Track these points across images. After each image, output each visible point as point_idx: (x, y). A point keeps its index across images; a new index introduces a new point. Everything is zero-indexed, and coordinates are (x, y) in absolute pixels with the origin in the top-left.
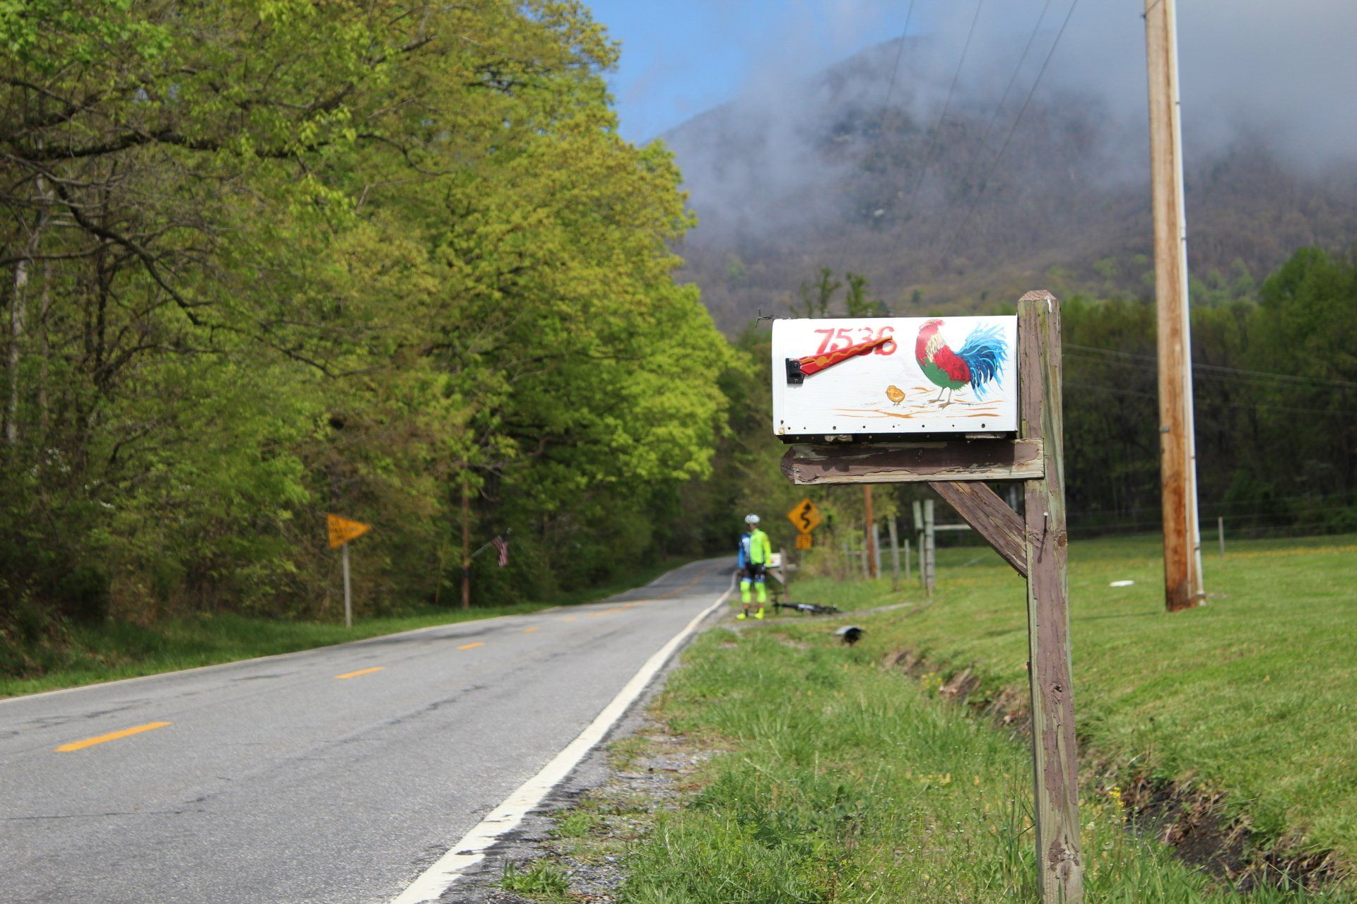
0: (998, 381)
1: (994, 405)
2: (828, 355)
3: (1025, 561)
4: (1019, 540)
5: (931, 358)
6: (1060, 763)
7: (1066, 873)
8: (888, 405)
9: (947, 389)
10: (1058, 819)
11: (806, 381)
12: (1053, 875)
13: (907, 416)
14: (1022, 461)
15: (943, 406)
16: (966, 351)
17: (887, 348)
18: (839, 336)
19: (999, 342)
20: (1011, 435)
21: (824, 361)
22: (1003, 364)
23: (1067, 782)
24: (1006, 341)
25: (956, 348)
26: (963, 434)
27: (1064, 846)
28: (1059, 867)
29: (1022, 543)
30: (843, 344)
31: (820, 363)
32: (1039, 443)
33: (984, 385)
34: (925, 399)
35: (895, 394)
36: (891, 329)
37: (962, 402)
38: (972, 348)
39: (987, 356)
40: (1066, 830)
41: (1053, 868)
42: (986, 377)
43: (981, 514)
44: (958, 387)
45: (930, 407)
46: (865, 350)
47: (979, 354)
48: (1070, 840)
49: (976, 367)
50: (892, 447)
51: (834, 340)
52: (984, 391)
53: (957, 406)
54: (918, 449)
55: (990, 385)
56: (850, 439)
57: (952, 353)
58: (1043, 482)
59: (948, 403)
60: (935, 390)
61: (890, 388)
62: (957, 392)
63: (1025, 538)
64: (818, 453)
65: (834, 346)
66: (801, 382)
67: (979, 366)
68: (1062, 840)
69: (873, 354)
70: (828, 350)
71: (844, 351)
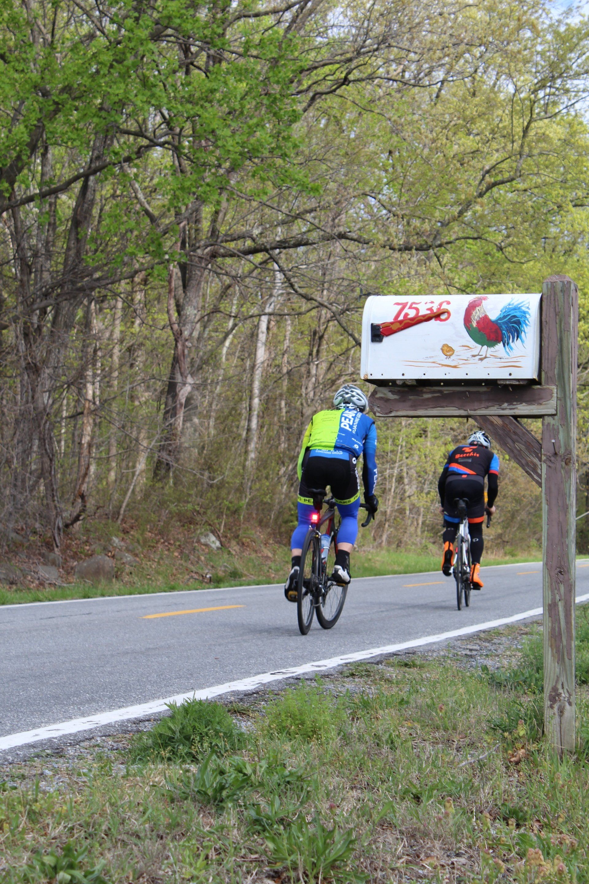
0: (522, 341)
1: (519, 359)
2: (401, 322)
3: (540, 476)
4: (536, 461)
5: (474, 324)
6: (560, 628)
7: (561, 711)
8: (441, 358)
9: (485, 347)
10: (557, 670)
11: (386, 340)
12: (551, 712)
13: (455, 367)
14: (541, 401)
15: (481, 359)
16: (500, 319)
17: (443, 317)
18: (410, 308)
19: (525, 312)
20: (531, 382)
21: (398, 326)
22: (526, 329)
23: (565, 642)
24: (530, 311)
25: (493, 316)
26: (496, 380)
27: (561, 691)
28: (556, 706)
29: (538, 463)
30: (412, 314)
31: (394, 327)
32: (554, 388)
33: (511, 344)
34: (469, 354)
35: (448, 351)
36: (448, 303)
37: (495, 357)
38: (505, 317)
39: (515, 322)
40: (563, 679)
41: (552, 707)
42: (513, 338)
43: (509, 441)
44: (493, 346)
45: (472, 360)
46: (427, 319)
47: (509, 321)
48: (566, 687)
49: (507, 331)
50: (447, 390)
51: (406, 310)
52: (511, 348)
53: (492, 359)
54: (465, 392)
55: (516, 344)
56: (415, 383)
57: (490, 321)
58: (556, 417)
59: (486, 357)
60: (477, 348)
61: (445, 345)
62: (492, 349)
63: (540, 460)
64: (393, 392)
65: (406, 315)
66: (381, 341)
67: (509, 330)
68: (559, 686)
69: (433, 321)
70: (401, 318)
71: (412, 319)
